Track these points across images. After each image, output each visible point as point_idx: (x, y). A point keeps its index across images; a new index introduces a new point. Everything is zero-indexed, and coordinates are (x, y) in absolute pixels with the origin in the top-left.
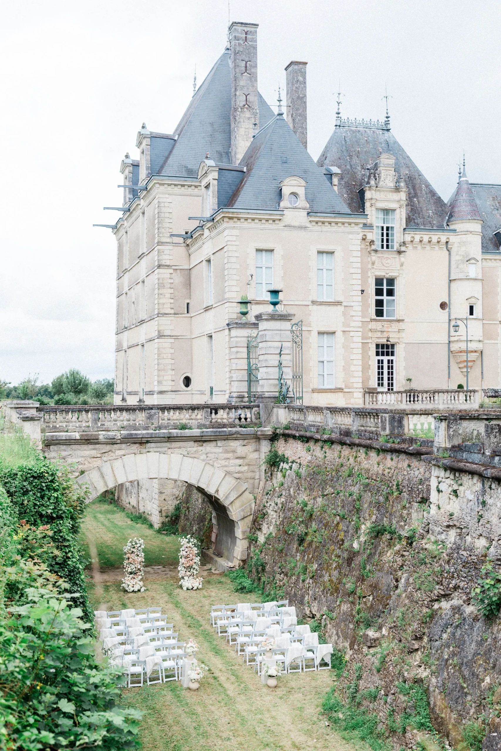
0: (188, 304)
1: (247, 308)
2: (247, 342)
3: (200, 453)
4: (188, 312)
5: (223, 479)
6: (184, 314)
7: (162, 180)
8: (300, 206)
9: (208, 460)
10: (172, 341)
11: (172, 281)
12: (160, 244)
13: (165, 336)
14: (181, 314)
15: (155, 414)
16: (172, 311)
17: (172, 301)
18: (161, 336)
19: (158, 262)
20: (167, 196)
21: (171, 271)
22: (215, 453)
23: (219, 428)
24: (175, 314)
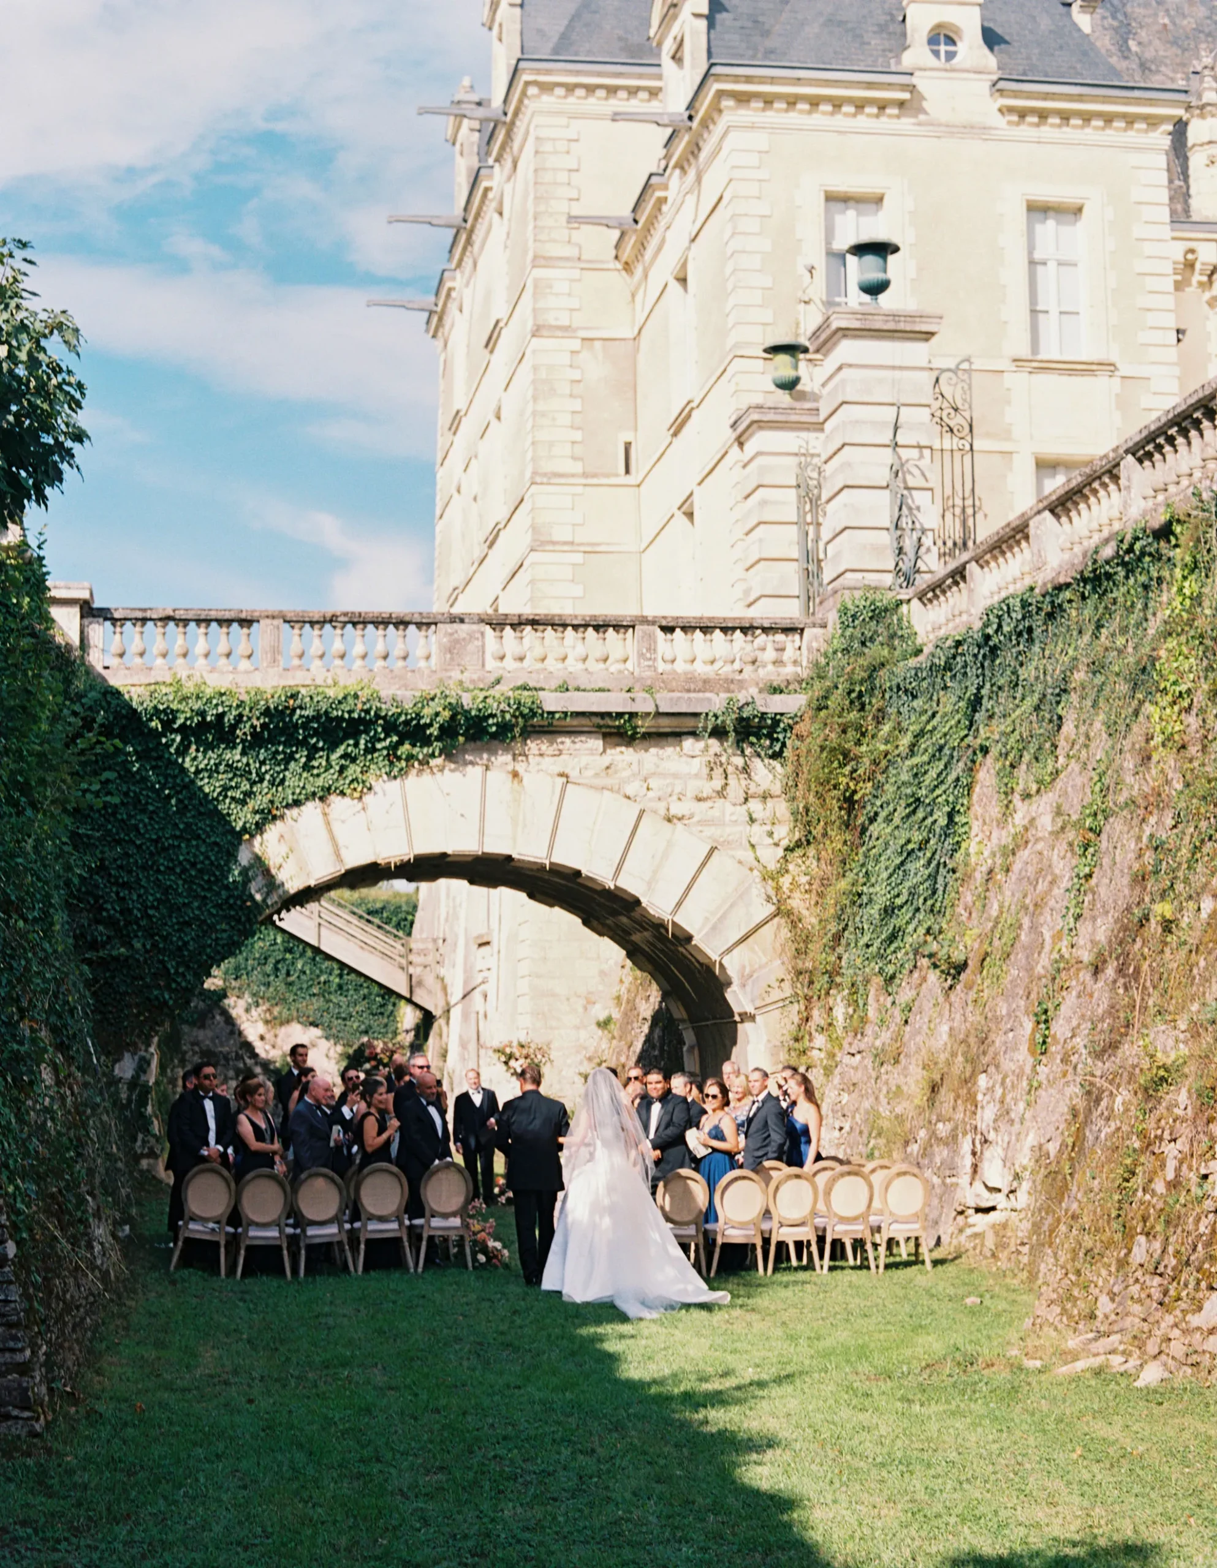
0: (628, 447)
1: (796, 368)
2: (797, 470)
3: (625, 774)
4: (627, 471)
5: (703, 864)
6: (617, 475)
7: (548, 72)
8: (967, 65)
9: (651, 800)
10: (578, 558)
11: (576, 375)
12: (543, 262)
13: (554, 543)
14: (607, 476)
15: (471, 636)
16: (577, 467)
17: (578, 436)
18: (543, 543)
19: (535, 318)
20: (563, 121)
21: (576, 344)
22: (676, 776)
23: (689, 691)
24: (585, 475)
